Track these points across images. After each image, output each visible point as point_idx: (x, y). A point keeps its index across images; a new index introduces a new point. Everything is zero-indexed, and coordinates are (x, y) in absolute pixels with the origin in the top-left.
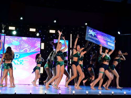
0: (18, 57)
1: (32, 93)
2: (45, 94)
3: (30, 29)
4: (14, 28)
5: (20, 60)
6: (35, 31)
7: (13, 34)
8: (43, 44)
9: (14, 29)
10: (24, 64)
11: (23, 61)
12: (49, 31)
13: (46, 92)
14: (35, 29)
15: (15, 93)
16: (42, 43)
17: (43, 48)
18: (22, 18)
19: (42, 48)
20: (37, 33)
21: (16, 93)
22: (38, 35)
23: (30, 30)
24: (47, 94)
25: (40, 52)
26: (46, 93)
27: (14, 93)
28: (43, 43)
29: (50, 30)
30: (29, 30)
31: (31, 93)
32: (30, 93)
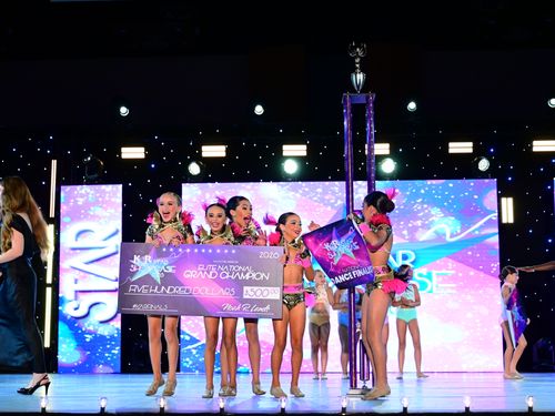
0: (412, 263)
1: (471, 410)
2: (527, 410)
3: (451, 144)
4: (387, 146)
5: (420, 275)
6: (471, 151)
7: (383, 172)
8: (510, 200)
9: (387, 152)
10: (435, 289)
11: (429, 277)
12: (532, 146)
13: (530, 403)
14: (471, 144)
15: (405, 409)
16: (504, 200)
17: (511, 220)
18: (412, 106)
19: (504, 221)
20: (479, 160)
21: (410, 410)
22: (484, 165)
23: (451, 151)
24: (534, 410)
25: (497, 237)
26: (530, 408)
27: (401, 410)
28: (507, 196)
29: (535, 143)
30: (447, 148)
31: (467, 409)
32: (463, 410)
